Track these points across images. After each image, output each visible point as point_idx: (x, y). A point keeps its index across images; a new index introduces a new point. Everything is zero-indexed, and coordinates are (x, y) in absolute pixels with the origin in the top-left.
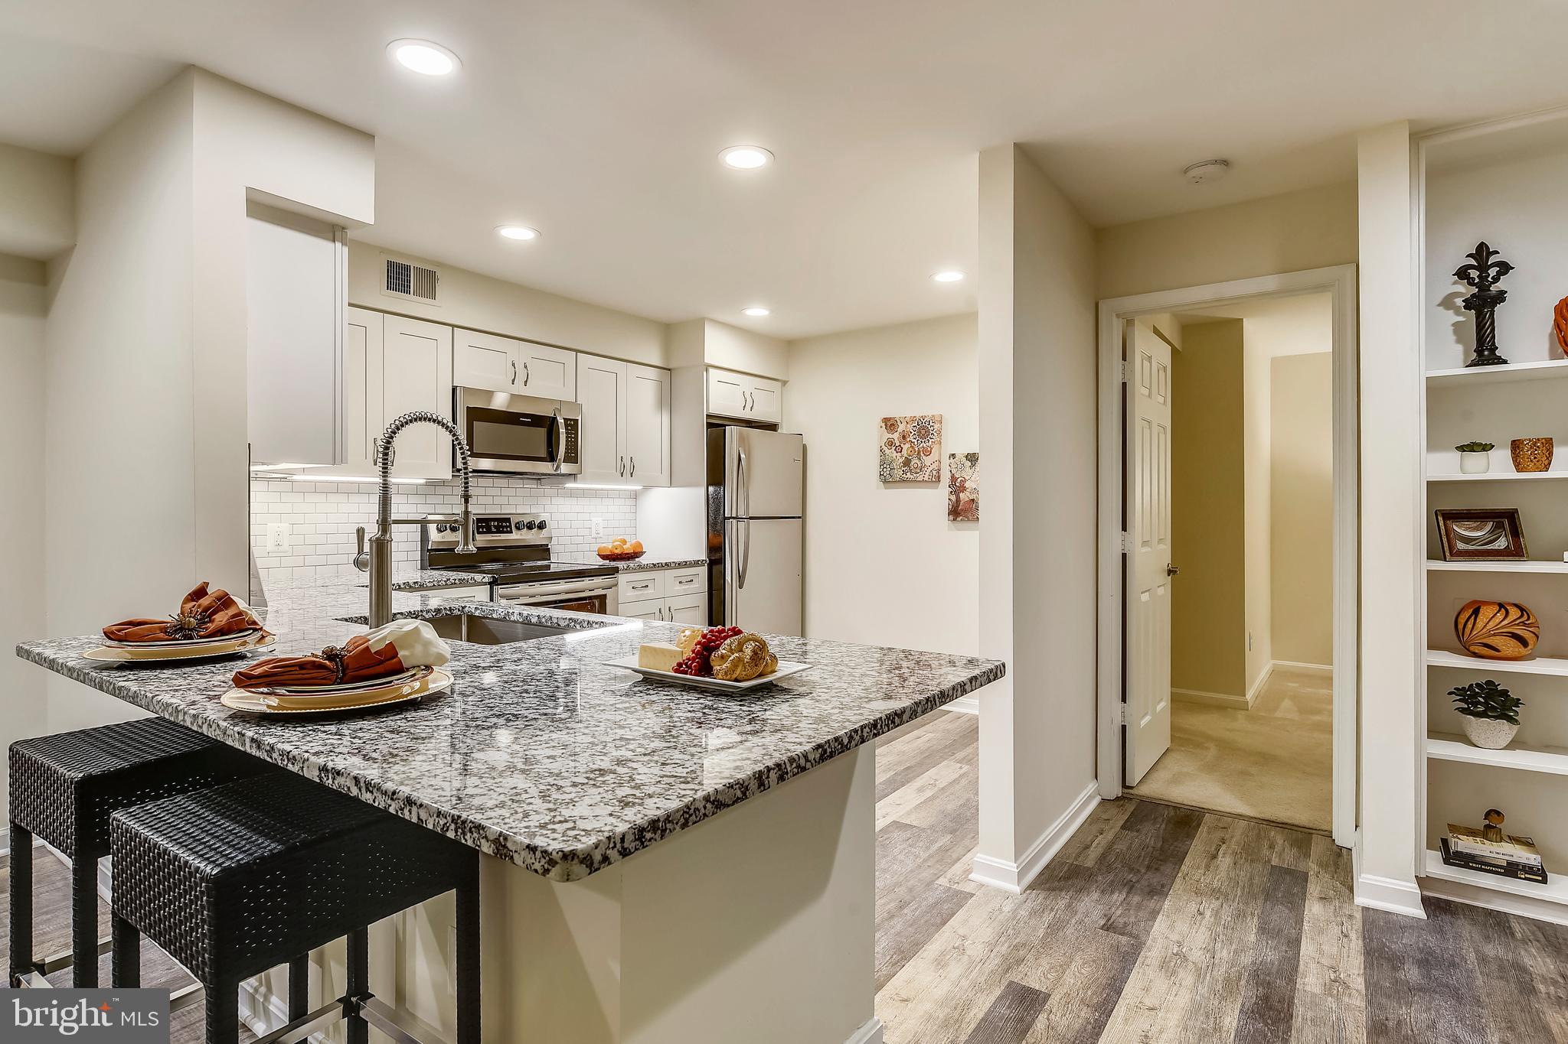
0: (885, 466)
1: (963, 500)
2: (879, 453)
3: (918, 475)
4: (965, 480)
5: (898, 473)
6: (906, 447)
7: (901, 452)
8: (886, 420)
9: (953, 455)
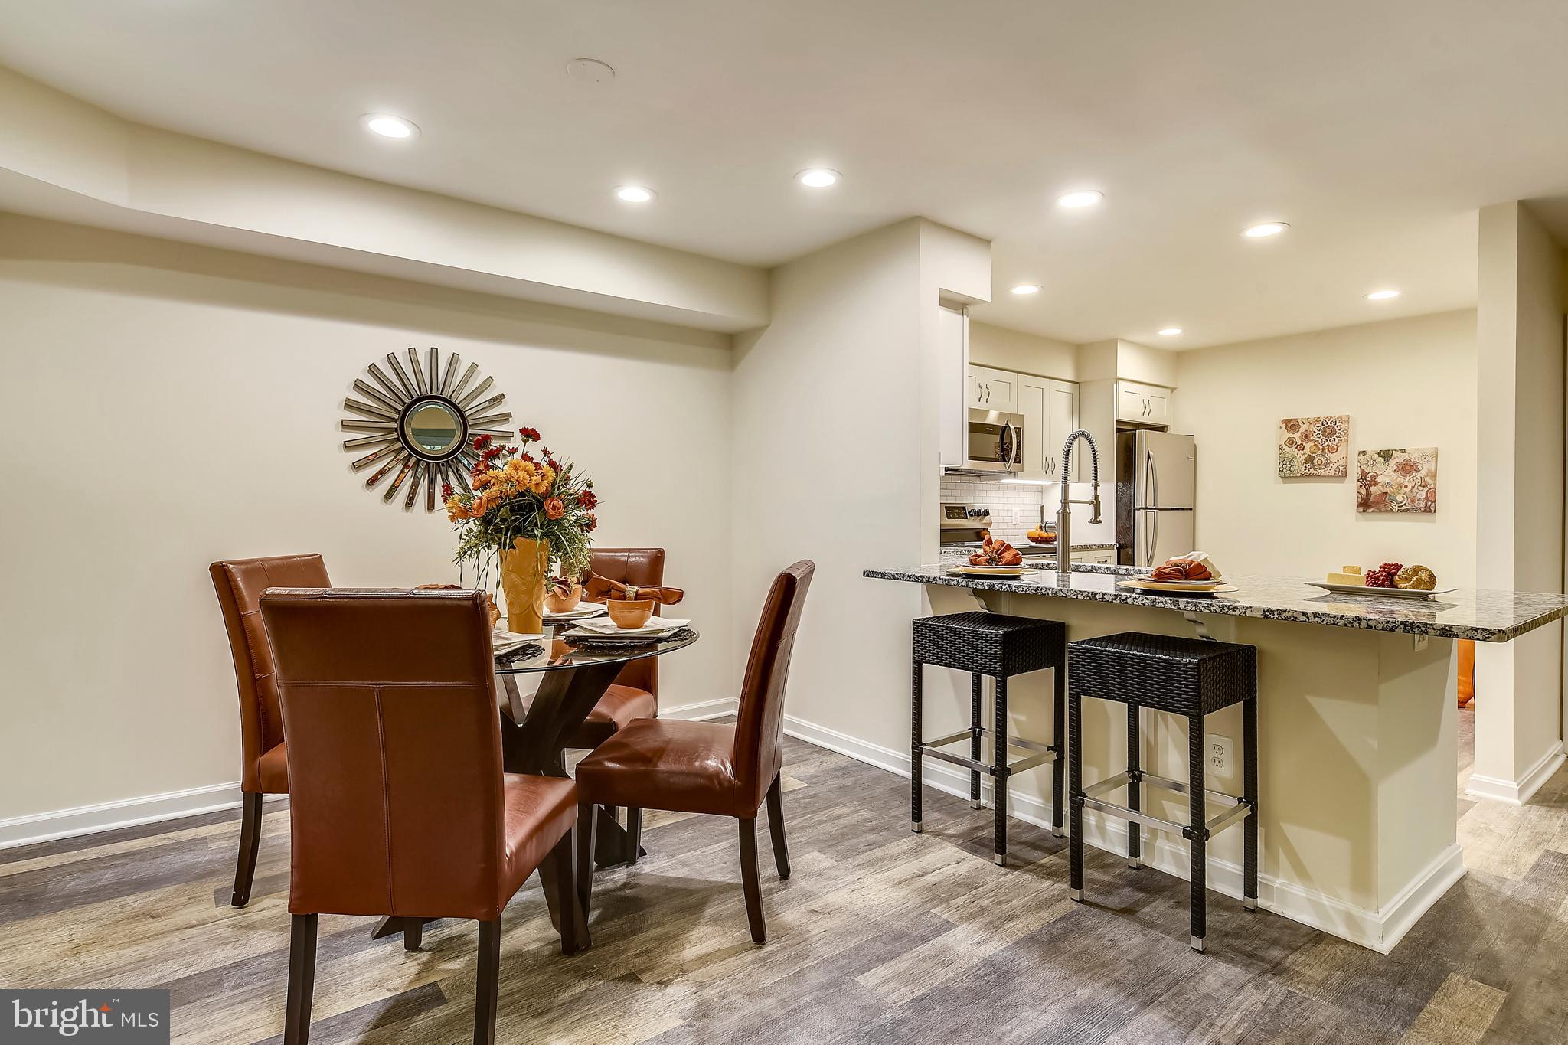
0: (1285, 462)
1: (1375, 492)
2: (1278, 451)
3: (1322, 471)
4: (1377, 475)
5: (1300, 469)
6: (1308, 446)
7: (1303, 449)
8: (1286, 422)
9: (1363, 452)
